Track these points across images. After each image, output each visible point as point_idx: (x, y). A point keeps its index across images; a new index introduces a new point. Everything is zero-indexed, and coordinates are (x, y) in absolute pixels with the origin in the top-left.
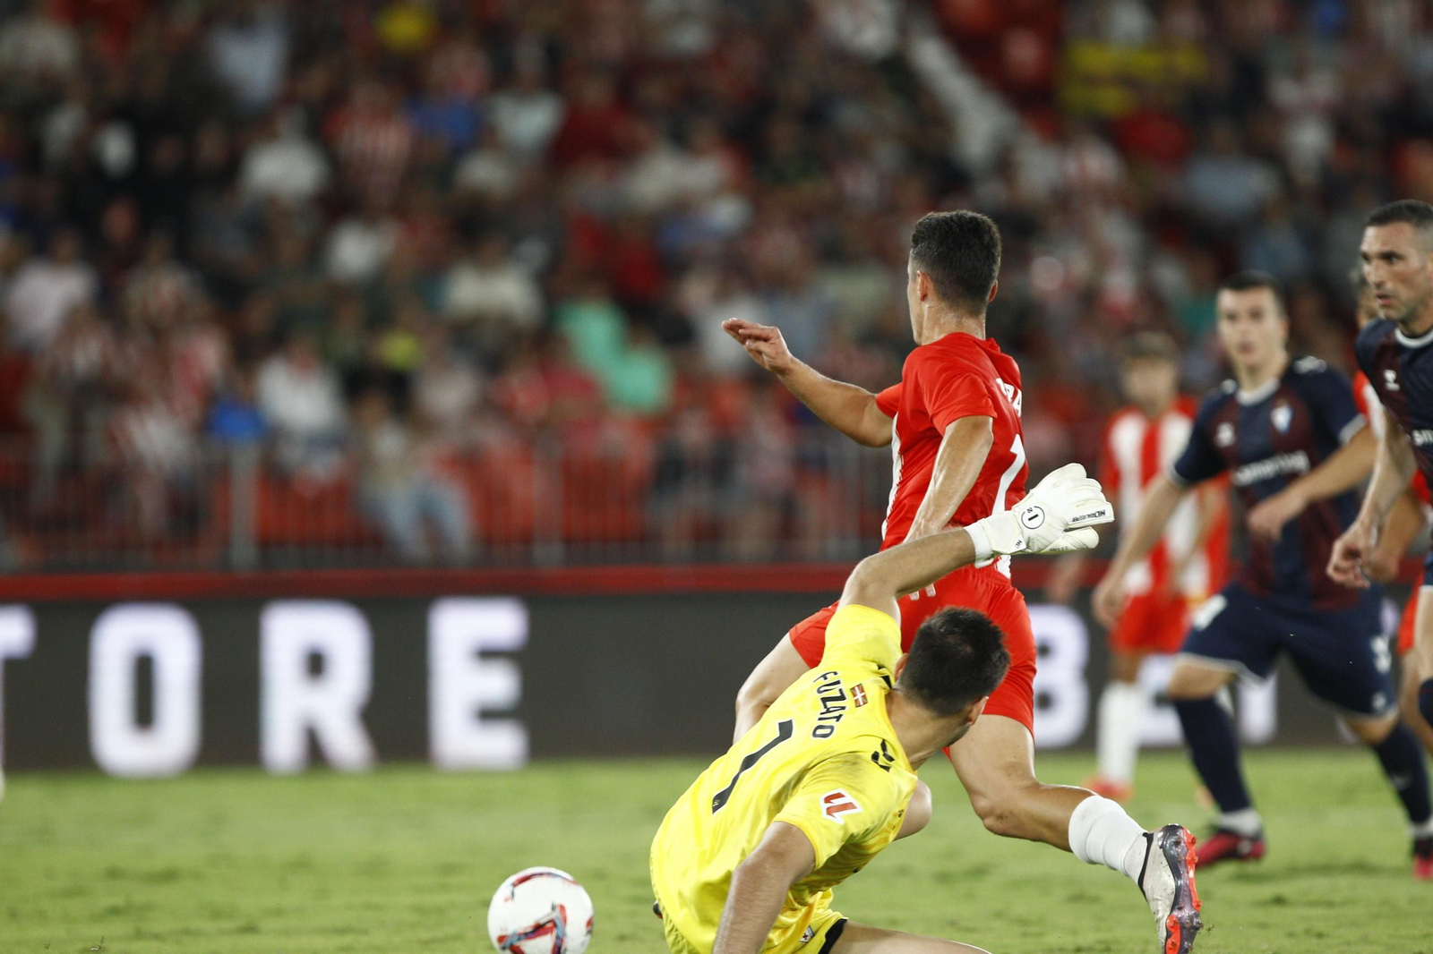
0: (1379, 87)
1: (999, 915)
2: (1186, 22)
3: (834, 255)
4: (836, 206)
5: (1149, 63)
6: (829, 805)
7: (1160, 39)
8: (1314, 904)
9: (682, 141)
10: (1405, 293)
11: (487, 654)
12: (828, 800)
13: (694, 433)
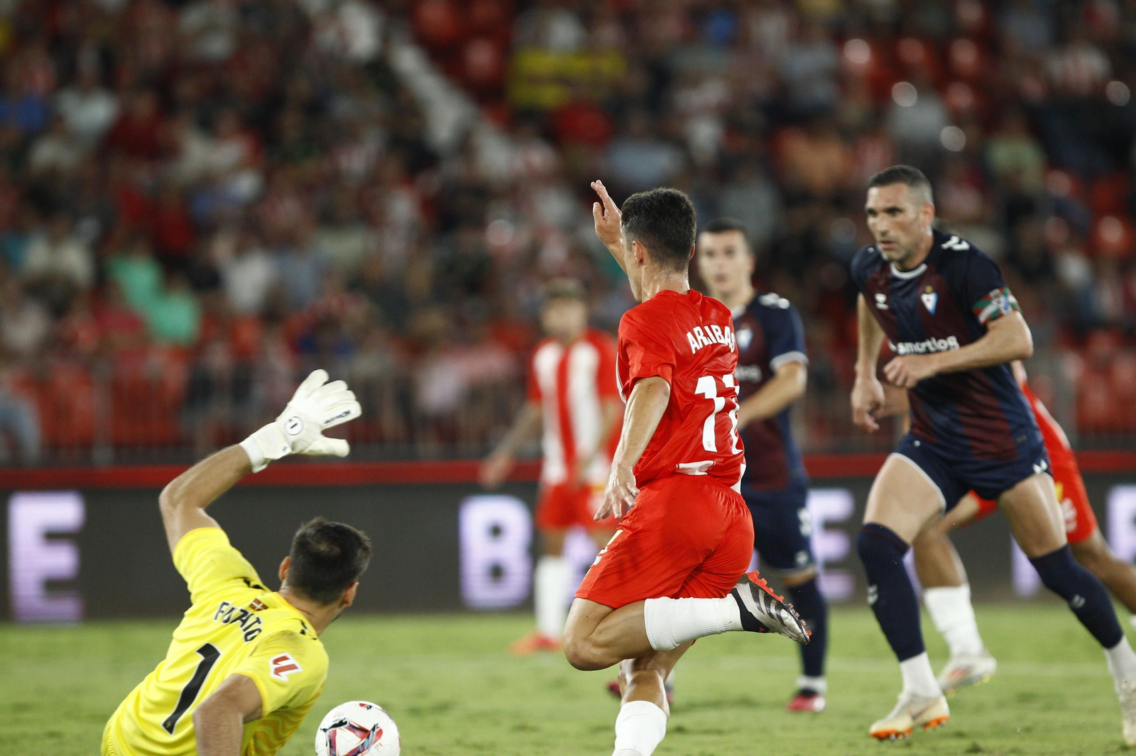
0: (759, 86)
1: (459, 743)
2: (609, 33)
3: (329, 219)
4: (334, 179)
5: (580, 66)
6: (276, 666)
7: (588, 48)
8: (707, 732)
9: (208, 127)
10: (904, 239)
11: (53, 536)
12: (276, 662)
13: (219, 359)
